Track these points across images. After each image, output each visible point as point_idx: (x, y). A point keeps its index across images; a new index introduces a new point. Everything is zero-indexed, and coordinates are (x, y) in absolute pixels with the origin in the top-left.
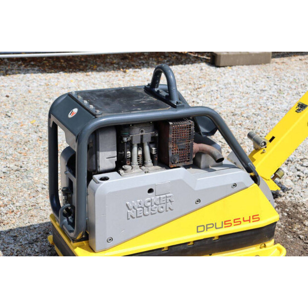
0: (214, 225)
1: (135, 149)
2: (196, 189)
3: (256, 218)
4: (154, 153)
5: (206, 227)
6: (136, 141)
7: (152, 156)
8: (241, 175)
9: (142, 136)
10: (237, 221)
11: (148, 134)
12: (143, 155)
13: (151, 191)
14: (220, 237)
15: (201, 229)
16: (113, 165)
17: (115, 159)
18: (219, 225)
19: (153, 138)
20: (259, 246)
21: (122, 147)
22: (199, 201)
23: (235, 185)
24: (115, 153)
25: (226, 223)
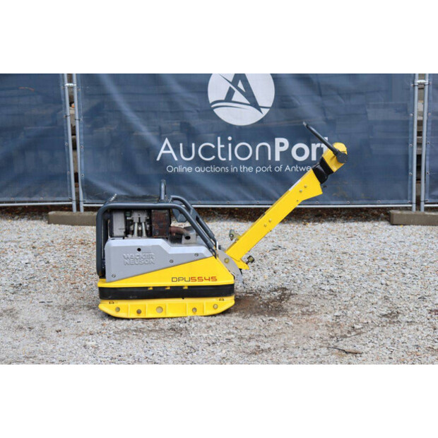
0: (184, 279)
1: (136, 225)
2: (170, 253)
3: (214, 278)
4: (148, 229)
5: (178, 279)
6: (136, 220)
7: (146, 230)
8: (203, 250)
9: (139, 218)
10: (200, 279)
11: (144, 217)
12: (142, 231)
13: (139, 250)
14: (189, 287)
15: (174, 280)
16: (123, 234)
17: (124, 230)
18: (187, 279)
19: (147, 220)
20: (218, 298)
21: (129, 224)
22: (172, 261)
23: (197, 255)
24: (124, 227)
25: (192, 279)
